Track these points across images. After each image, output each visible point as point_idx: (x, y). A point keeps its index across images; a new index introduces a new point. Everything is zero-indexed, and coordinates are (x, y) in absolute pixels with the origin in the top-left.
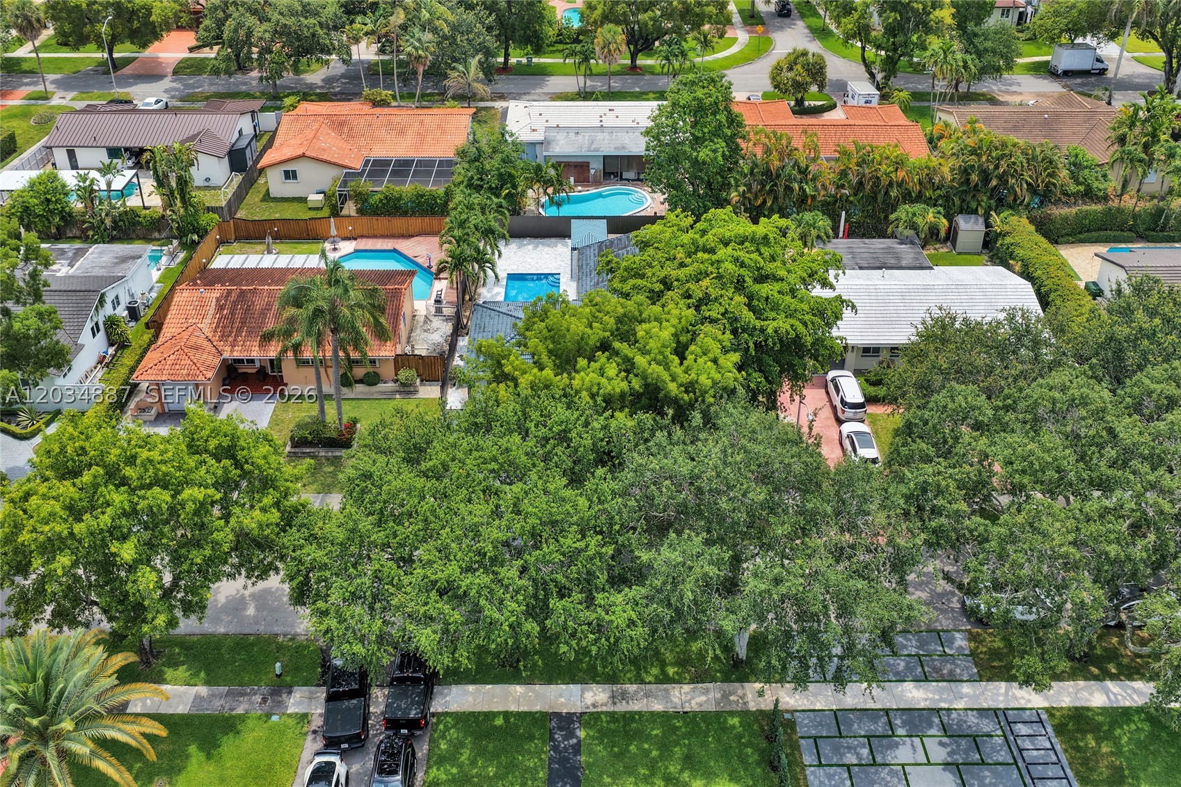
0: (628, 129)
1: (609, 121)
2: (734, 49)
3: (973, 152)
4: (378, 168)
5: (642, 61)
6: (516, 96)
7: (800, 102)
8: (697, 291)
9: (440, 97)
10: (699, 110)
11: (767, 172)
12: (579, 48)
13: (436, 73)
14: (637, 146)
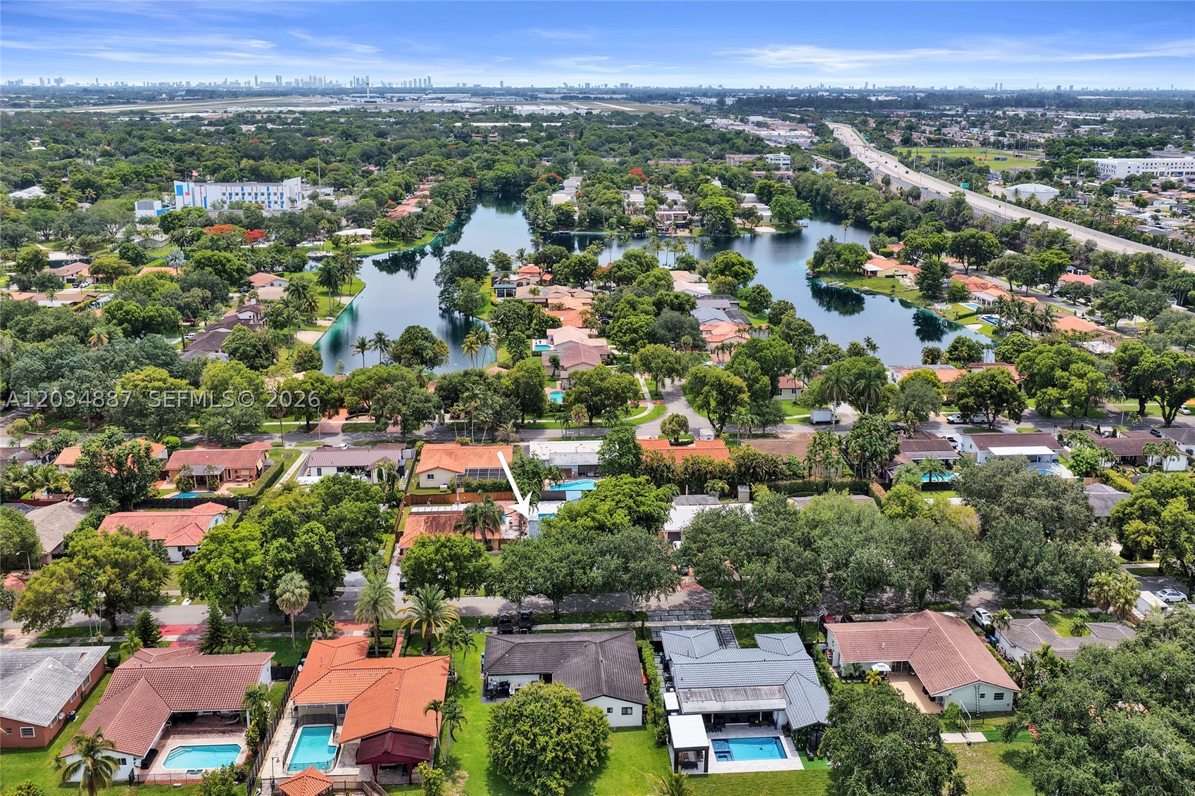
0: (589, 453)
1: (580, 450)
2: (645, 413)
3: (742, 458)
4: (472, 472)
5: (595, 421)
6: (532, 439)
7: (676, 440)
8: (617, 498)
9: (493, 441)
10: (622, 442)
11: (652, 468)
12: (562, 414)
13: (493, 429)
14: (594, 460)
